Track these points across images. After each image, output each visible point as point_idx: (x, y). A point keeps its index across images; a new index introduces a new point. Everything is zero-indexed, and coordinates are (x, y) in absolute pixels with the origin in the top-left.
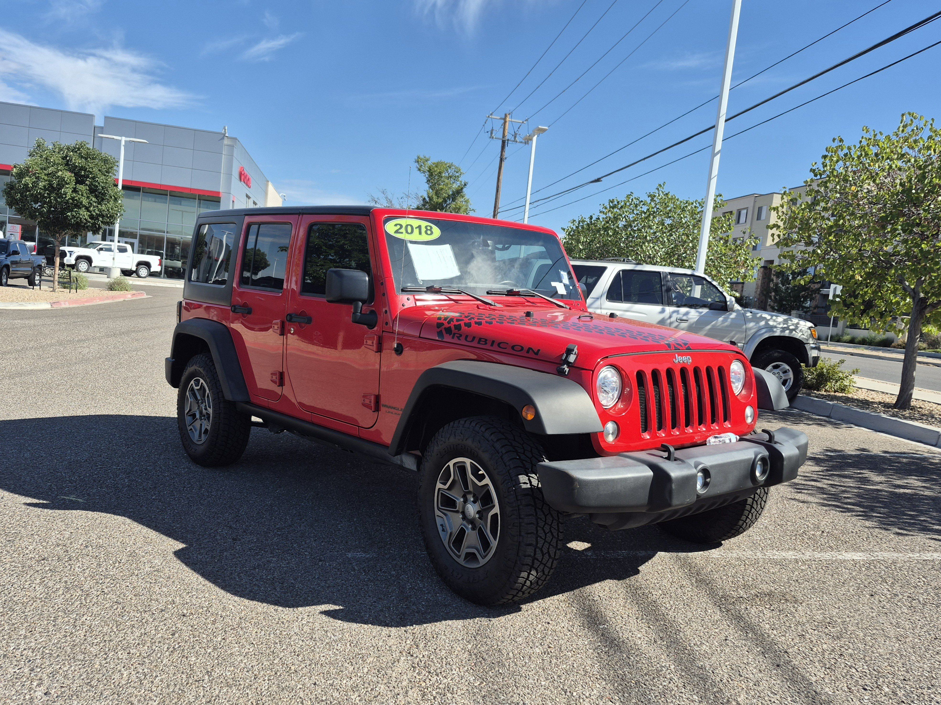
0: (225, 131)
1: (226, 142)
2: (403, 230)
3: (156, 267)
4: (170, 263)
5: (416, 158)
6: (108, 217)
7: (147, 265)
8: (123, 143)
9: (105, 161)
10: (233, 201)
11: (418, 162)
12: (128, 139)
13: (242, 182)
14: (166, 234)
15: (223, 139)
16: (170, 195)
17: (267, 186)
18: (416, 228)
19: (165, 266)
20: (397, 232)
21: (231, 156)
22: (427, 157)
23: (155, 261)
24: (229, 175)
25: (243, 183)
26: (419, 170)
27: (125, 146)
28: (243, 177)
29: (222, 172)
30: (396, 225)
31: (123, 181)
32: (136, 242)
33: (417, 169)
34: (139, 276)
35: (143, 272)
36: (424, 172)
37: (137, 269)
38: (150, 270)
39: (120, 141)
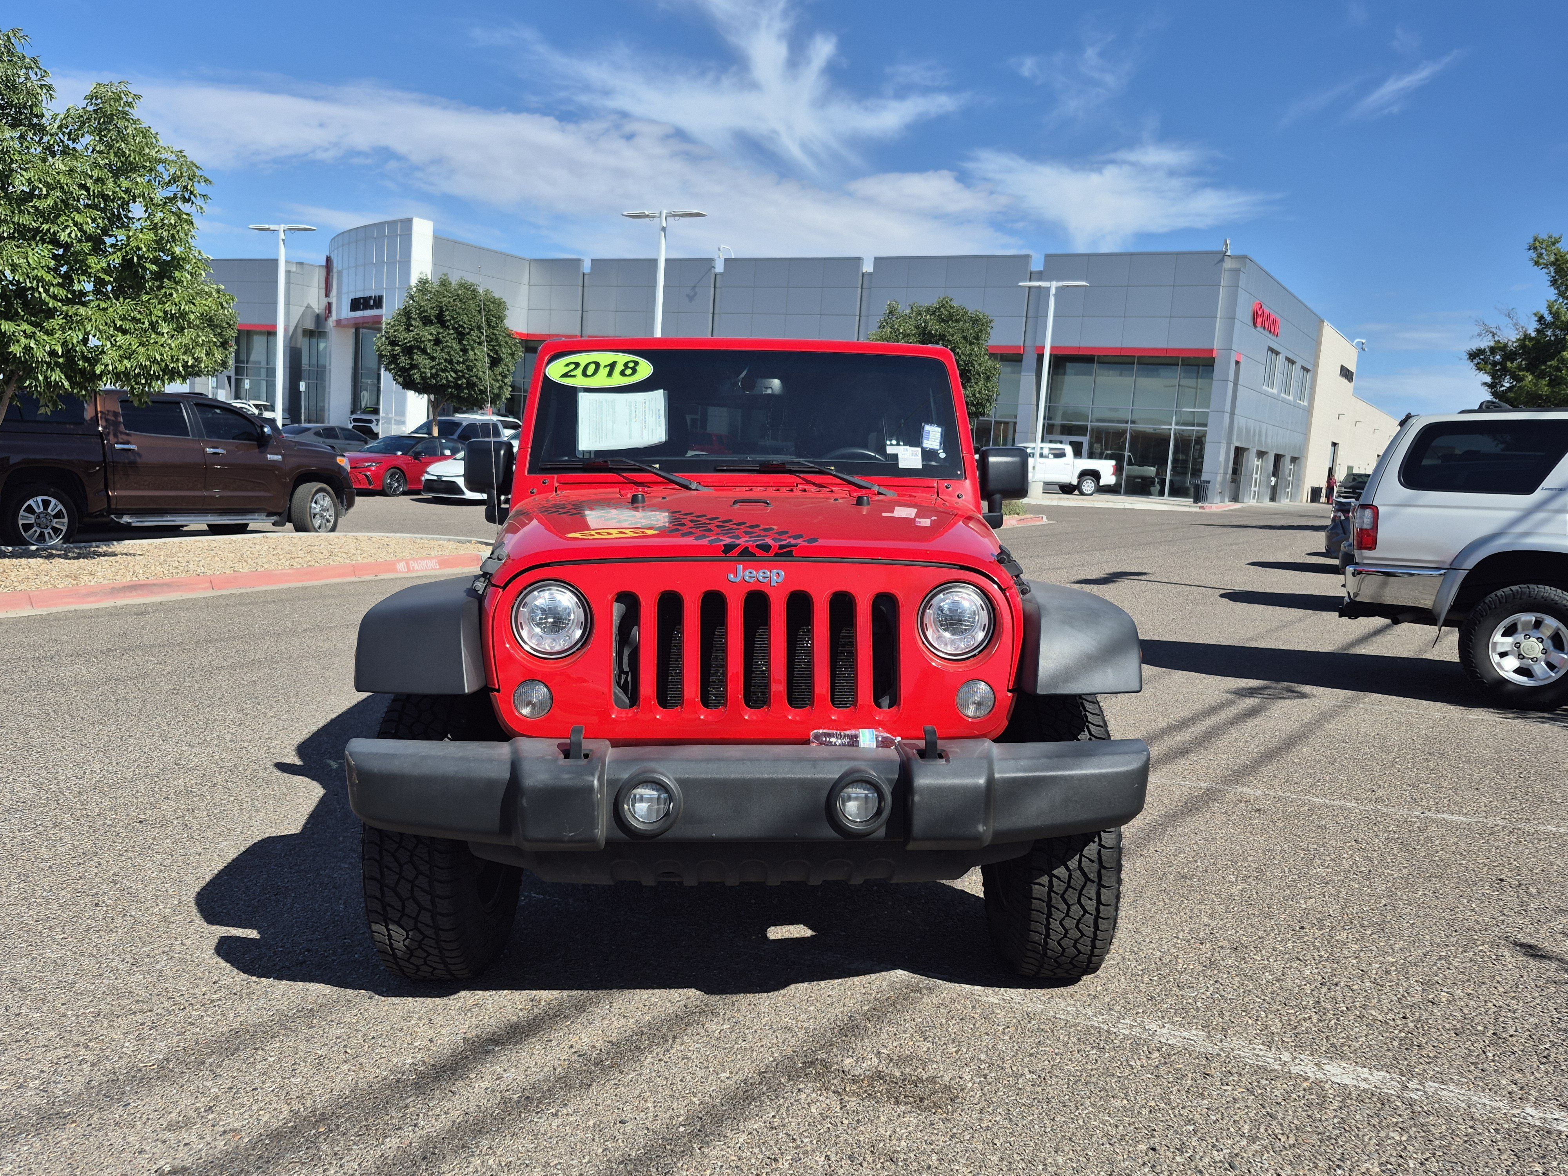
0: (1226, 248)
1: (1228, 264)
2: (579, 372)
3: (1108, 478)
4: (1137, 470)
5: (1532, 241)
6: (975, 406)
7: (1095, 475)
8: (1053, 291)
9: (975, 321)
10: (1237, 363)
11: (1535, 248)
12: (1060, 284)
13: (1259, 328)
14: (1129, 425)
15: (1222, 260)
16: (1139, 363)
17: (1320, 329)
18: (605, 366)
19: (1128, 477)
20: (565, 375)
21: (1235, 286)
22: (1556, 235)
23: (1106, 469)
24: (1231, 318)
25: (1262, 330)
26: (1536, 263)
27: (1056, 295)
28: (1259, 320)
29: (1218, 316)
30: (567, 365)
31: (1052, 348)
32: (1085, 440)
33: (1532, 263)
34: (1082, 493)
35: (1088, 486)
36: (1546, 266)
37: (1079, 482)
38: (1098, 483)
39: (1049, 288)
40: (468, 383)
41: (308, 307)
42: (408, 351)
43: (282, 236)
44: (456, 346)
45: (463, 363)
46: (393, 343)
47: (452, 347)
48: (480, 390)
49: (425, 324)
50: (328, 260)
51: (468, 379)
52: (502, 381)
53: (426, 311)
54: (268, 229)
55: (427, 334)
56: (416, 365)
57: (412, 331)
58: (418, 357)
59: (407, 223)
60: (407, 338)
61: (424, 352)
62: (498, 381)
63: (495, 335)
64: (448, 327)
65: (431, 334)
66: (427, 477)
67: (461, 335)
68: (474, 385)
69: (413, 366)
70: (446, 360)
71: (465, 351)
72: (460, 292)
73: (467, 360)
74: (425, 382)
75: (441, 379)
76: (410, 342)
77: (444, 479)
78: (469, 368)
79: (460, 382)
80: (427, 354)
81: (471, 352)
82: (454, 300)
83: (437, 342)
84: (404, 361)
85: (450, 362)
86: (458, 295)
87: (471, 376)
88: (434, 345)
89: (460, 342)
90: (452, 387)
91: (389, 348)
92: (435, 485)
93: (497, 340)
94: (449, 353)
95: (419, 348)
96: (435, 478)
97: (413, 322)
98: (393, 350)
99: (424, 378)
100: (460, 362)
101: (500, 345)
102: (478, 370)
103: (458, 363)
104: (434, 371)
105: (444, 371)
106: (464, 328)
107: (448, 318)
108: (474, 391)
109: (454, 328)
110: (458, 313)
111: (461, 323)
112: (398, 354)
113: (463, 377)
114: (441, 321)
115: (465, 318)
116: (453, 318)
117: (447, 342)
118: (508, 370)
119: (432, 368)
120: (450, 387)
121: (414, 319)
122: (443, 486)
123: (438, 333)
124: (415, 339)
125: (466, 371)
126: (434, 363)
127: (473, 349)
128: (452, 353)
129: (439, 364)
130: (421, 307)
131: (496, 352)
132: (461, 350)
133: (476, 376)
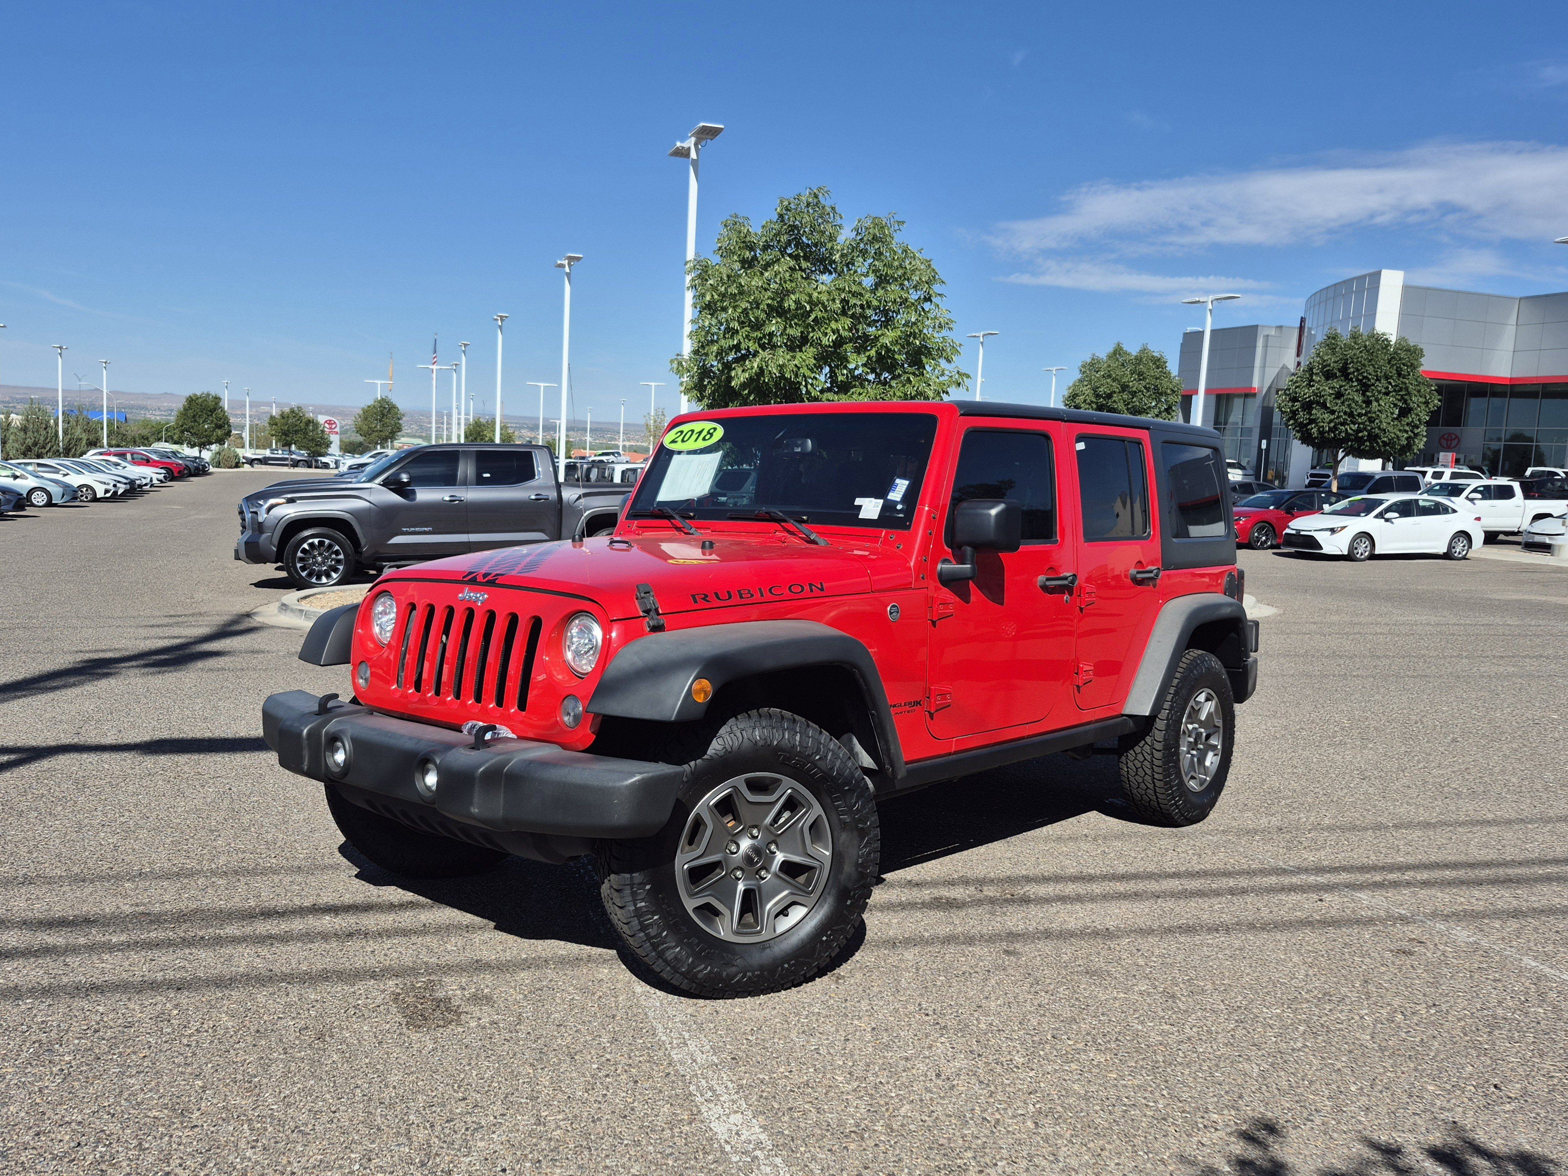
40: (1369, 435)
41: (1284, 367)
42: (1308, 406)
43: (1210, 307)
44: (1359, 398)
45: (1366, 414)
46: (1294, 400)
47: (1353, 399)
48: (1383, 442)
49: (1327, 379)
50: (1303, 320)
51: (1369, 432)
52: (1412, 431)
53: (1329, 365)
54: (1198, 302)
55: (1327, 389)
56: (1314, 420)
57: (1313, 386)
58: (1317, 412)
59: (1376, 277)
60: (1307, 393)
61: (1324, 406)
62: (1406, 432)
63: (1405, 383)
64: (1351, 380)
65: (1333, 388)
66: (1287, 531)
67: (1365, 387)
68: (1377, 436)
69: (1312, 421)
70: (1345, 413)
71: (1368, 403)
72: (1367, 343)
73: (1370, 412)
74: (1323, 437)
75: (1340, 432)
76: (1310, 397)
77: (1302, 533)
78: (1371, 420)
79: (1360, 435)
80: (1326, 408)
81: (1375, 404)
82: (1361, 352)
83: (1339, 395)
84: (1302, 416)
85: (1351, 415)
86: (1365, 347)
87: (1372, 428)
88: (1334, 399)
89: (1364, 394)
90: (1352, 441)
91: (1290, 404)
92: (1294, 539)
93: (1407, 389)
94: (1349, 405)
95: (1318, 403)
96: (1294, 532)
97: (1314, 377)
98: (1293, 406)
99: (1321, 433)
100: (1362, 415)
101: (1409, 394)
102: (1381, 422)
103: (1360, 415)
104: (1332, 425)
105: (1343, 424)
106: (1369, 380)
107: (1352, 370)
108: (1378, 443)
109: (1357, 380)
110: (1364, 365)
111: (1365, 374)
112: (1297, 410)
113: (1365, 429)
114: (1344, 372)
115: (1371, 369)
116: (1358, 370)
117: (1349, 394)
118: (1419, 420)
119: (1331, 421)
120: (1350, 440)
121: (1316, 374)
122: (1301, 540)
123: (1341, 387)
124: (1315, 394)
125: (1367, 423)
126: (1332, 417)
127: (1377, 400)
128: (1353, 405)
129: (1338, 417)
130: (1324, 361)
131: (1405, 402)
132: (1364, 402)
133: (1379, 428)
